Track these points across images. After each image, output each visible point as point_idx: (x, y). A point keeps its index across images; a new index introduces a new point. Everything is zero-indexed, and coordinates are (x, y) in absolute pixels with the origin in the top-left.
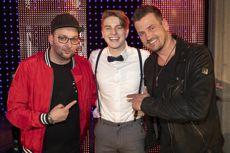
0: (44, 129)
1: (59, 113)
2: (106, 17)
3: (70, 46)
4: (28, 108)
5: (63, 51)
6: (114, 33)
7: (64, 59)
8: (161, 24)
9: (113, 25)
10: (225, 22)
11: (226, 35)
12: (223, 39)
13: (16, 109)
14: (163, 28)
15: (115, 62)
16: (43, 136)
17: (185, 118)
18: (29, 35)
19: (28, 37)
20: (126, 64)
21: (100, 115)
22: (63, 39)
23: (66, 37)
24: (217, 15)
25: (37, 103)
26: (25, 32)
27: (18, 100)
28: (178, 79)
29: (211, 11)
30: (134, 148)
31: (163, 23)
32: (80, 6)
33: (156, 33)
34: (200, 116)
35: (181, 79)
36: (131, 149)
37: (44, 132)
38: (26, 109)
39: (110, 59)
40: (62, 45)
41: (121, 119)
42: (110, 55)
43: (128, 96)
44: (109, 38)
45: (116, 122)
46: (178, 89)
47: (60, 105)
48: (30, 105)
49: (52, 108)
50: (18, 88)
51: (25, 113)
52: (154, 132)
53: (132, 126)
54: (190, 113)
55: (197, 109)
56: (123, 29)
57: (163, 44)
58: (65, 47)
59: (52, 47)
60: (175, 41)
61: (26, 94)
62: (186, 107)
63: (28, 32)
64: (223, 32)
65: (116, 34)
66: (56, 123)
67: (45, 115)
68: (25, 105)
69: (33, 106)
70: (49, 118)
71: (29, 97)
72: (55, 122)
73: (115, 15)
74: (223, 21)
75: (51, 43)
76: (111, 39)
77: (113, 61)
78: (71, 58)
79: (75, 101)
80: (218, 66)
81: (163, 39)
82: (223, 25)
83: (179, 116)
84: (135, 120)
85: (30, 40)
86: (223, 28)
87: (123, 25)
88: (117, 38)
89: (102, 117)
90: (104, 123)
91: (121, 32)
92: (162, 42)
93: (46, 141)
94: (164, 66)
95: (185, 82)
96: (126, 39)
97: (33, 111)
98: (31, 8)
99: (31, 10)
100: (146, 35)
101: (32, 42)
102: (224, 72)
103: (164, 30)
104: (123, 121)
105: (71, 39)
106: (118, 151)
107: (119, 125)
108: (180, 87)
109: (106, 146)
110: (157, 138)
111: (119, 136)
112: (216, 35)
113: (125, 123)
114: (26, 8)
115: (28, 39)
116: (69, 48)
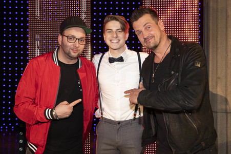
0: (49, 124)
1: (64, 110)
2: (108, 21)
3: (77, 46)
4: (34, 103)
5: (71, 51)
6: (115, 36)
7: (71, 58)
8: (157, 24)
9: (114, 29)
10: (219, 38)
11: (219, 51)
12: (217, 54)
13: (23, 103)
14: (159, 27)
15: (116, 63)
16: (48, 131)
17: (179, 107)
18: (37, 43)
19: (36, 45)
20: (126, 65)
21: (102, 114)
22: (71, 39)
23: (74, 37)
24: (211, 32)
25: (44, 99)
26: (34, 40)
27: (25, 95)
28: (173, 72)
29: (206, 29)
30: (133, 146)
31: (159, 23)
32: (85, 18)
33: (152, 33)
34: (194, 104)
35: (176, 72)
36: (130, 146)
37: (48, 127)
38: (33, 104)
39: (111, 60)
40: (70, 44)
41: (122, 117)
42: (111, 57)
43: (126, 92)
44: (111, 40)
45: (117, 120)
46: (173, 82)
47: (66, 102)
48: (36, 101)
49: (57, 103)
50: (26, 83)
51: (31, 107)
52: (151, 128)
53: (131, 124)
54: (184, 101)
55: (191, 97)
56: (123, 33)
57: (158, 42)
58: (72, 47)
59: (60, 47)
60: (171, 41)
61: (33, 89)
62: (180, 97)
63: (36, 40)
64: (217, 48)
65: (116, 37)
66: (60, 119)
67: (50, 110)
68: (31, 100)
69: (40, 101)
70: (54, 113)
71: (36, 92)
72: (59, 117)
73: (117, 20)
74: (217, 37)
75: (60, 43)
76: (112, 41)
77: (113, 62)
78: (78, 58)
79: (80, 100)
80: (212, 79)
81: (159, 37)
82: (217, 41)
83: (174, 106)
84: (135, 119)
85: (38, 48)
86: (217, 44)
87: (123, 29)
88: (117, 41)
89: (104, 116)
90: (106, 122)
91: (121, 35)
92: (157, 40)
93: (50, 136)
94: (160, 63)
95: (180, 75)
96: (126, 43)
97: (39, 106)
98: (40, 19)
99: (40, 21)
100: (143, 34)
101: (40, 50)
102: (219, 85)
103: (160, 29)
104: (123, 120)
105: (78, 39)
106: (118, 149)
107: (119, 123)
108: (175, 80)
109: (106, 144)
110: (154, 134)
111: (119, 133)
112: (211, 50)
113: (125, 121)
114: (36, 19)
115: (36, 47)
116: (77, 48)
